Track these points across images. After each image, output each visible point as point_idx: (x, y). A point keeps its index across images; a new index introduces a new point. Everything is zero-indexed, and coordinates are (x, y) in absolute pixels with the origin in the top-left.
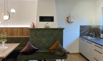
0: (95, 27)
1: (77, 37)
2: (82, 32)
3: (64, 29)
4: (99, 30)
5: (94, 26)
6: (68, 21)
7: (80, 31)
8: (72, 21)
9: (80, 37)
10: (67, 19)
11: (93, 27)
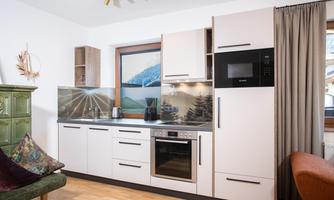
2: (64, 108)
6: (21, 68)
8: (35, 70)
9: (58, 122)
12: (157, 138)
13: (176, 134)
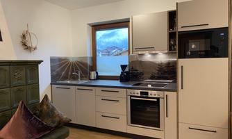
0: (75, 60)
1: (46, 87)
2: (55, 73)
3: (40, 62)
4: (85, 64)
5: (73, 58)
6: (24, 44)
7: (52, 71)
8: (34, 46)
9: (51, 84)
10: (21, 40)
11: (71, 60)
12: (131, 96)
13: (147, 93)
